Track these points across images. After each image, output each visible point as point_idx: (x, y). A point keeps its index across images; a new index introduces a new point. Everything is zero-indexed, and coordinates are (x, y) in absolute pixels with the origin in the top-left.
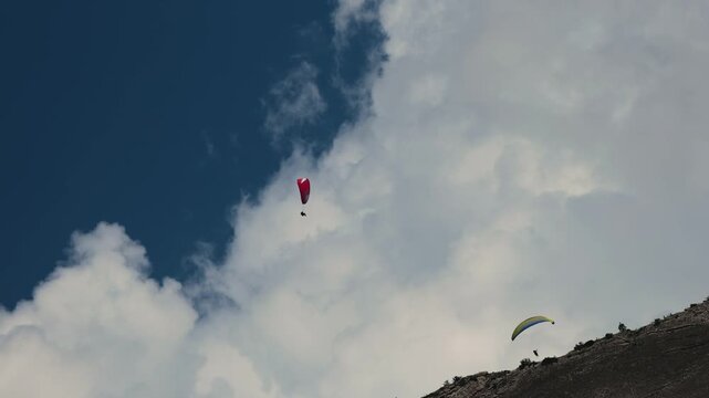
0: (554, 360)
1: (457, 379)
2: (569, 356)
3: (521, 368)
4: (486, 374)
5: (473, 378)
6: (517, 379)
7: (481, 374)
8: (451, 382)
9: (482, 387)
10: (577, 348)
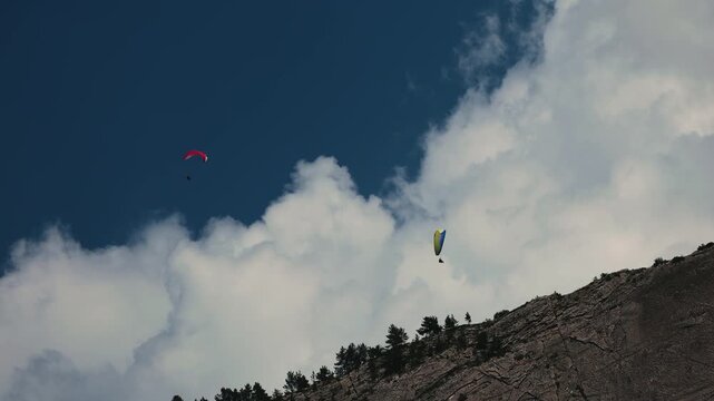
0: (682, 258)
1: (603, 275)
2: (693, 255)
3: (655, 265)
4: (627, 271)
5: (617, 274)
6: (652, 275)
7: (623, 271)
8: (599, 278)
9: (624, 281)
10: (700, 248)
